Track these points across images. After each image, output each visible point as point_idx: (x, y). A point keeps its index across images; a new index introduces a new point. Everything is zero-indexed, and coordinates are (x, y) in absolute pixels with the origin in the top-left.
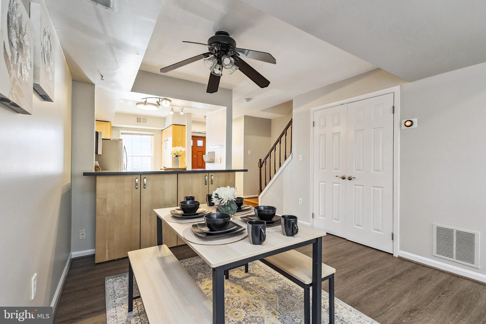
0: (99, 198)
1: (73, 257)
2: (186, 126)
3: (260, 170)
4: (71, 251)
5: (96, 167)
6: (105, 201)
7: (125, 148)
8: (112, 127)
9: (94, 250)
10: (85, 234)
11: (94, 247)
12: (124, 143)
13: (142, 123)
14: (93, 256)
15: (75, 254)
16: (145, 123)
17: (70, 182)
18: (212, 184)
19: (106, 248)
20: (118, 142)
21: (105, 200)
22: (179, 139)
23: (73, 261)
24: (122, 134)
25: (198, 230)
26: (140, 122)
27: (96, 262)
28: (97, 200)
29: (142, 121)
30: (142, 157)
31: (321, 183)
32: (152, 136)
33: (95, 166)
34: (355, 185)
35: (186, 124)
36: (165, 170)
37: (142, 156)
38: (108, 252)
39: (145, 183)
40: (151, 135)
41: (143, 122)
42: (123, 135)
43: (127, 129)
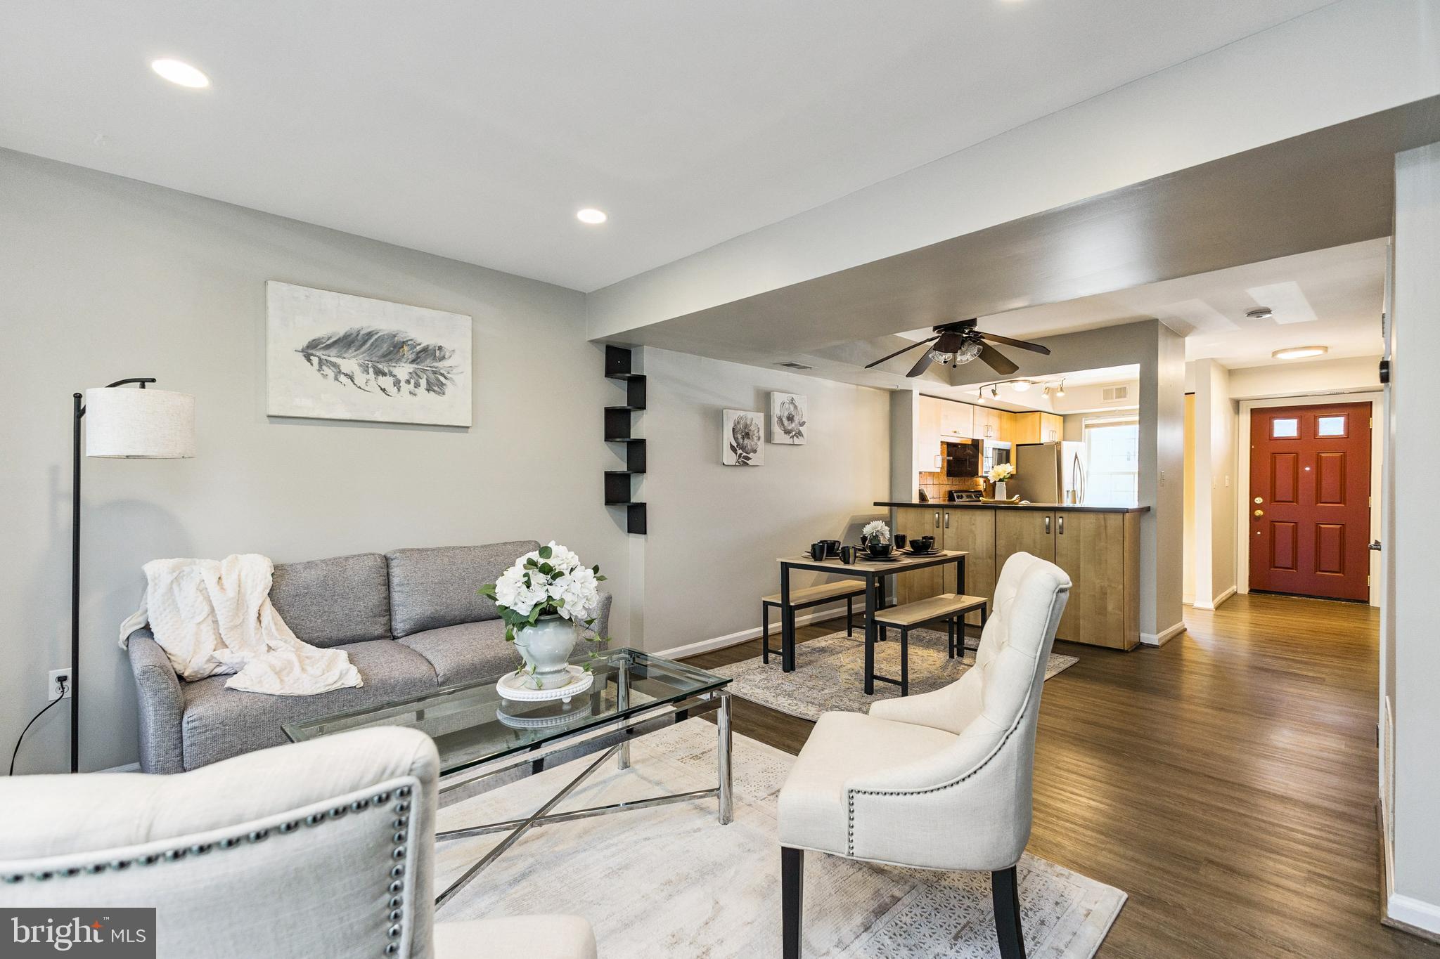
13: (1115, 400)
16: (1124, 399)
18: (1061, 533)
20: (1053, 448)
24: (1087, 426)
26: (1112, 398)
29: (1114, 395)
39: (947, 521)
41: (1117, 398)
43: (1098, 415)
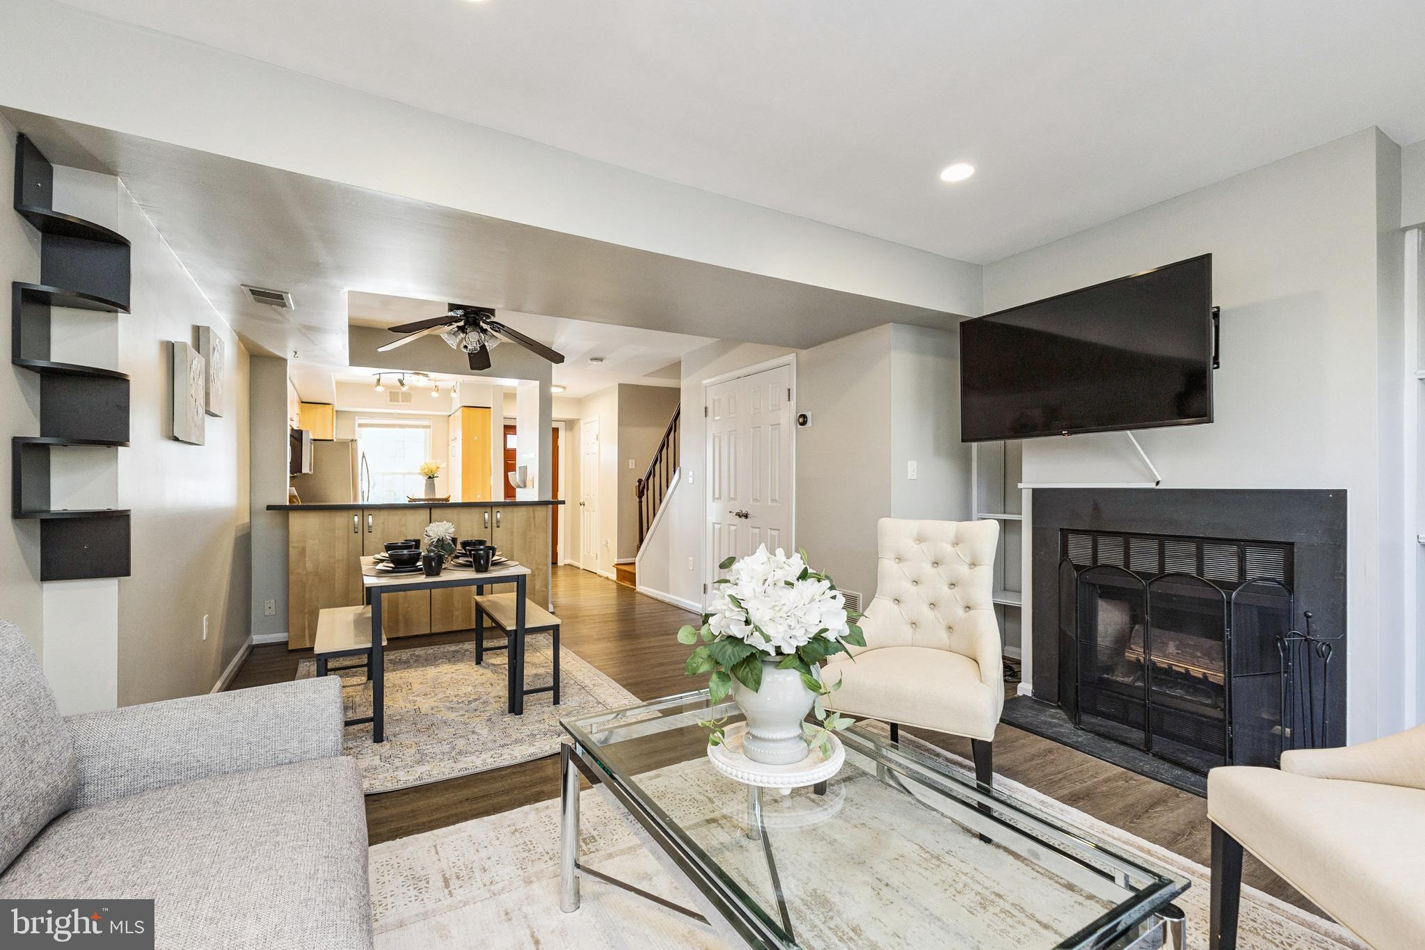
0: (294, 547)
1: (254, 643)
2: (491, 409)
3: (640, 502)
4: (252, 633)
5: (292, 497)
6: (303, 552)
7: (364, 456)
8: (337, 411)
9: (286, 634)
10: (273, 607)
11: (287, 631)
12: (361, 447)
13: (400, 403)
14: (286, 643)
15: (257, 639)
16: (409, 404)
17: (248, 520)
18: (498, 527)
19: (305, 628)
20: (348, 446)
21: (304, 550)
22: (476, 438)
23: (253, 649)
24: (360, 425)
25: (381, 566)
26: (398, 401)
27: (290, 649)
28: (291, 549)
29: (400, 399)
30: (406, 476)
31: (716, 525)
32: (428, 430)
33: (290, 496)
34: (752, 527)
35: (491, 406)
36: (409, 501)
37: (404, 474)
38: (309, 634)
39: (370, 524)
40: (424, 427)
41: (403, 401)
42: (364, 430)
43: (372, 415)
